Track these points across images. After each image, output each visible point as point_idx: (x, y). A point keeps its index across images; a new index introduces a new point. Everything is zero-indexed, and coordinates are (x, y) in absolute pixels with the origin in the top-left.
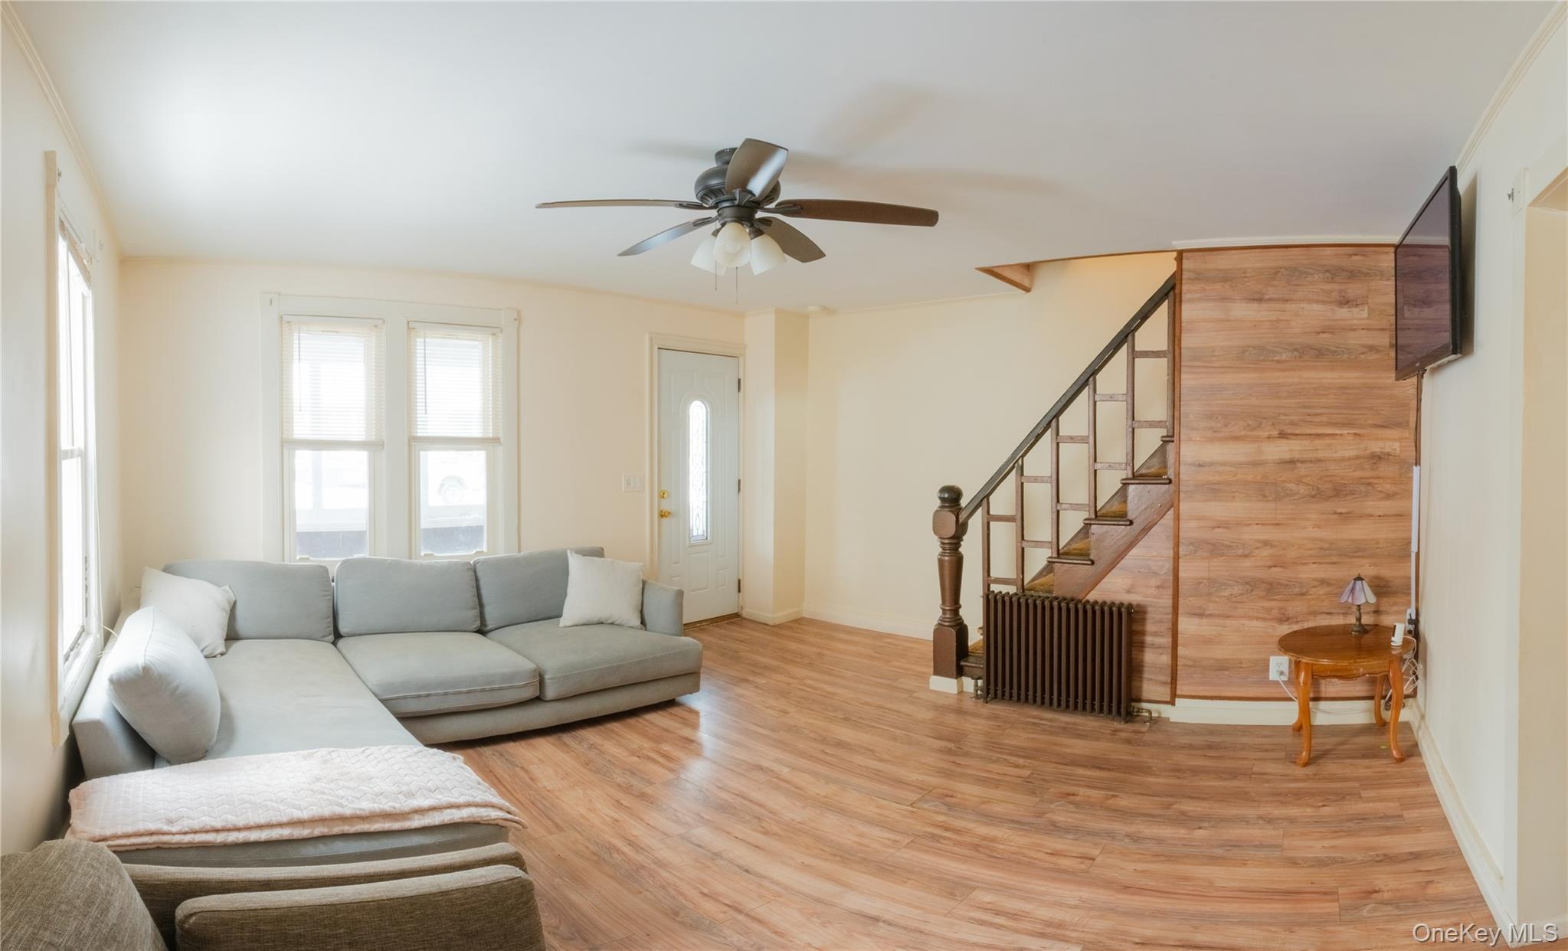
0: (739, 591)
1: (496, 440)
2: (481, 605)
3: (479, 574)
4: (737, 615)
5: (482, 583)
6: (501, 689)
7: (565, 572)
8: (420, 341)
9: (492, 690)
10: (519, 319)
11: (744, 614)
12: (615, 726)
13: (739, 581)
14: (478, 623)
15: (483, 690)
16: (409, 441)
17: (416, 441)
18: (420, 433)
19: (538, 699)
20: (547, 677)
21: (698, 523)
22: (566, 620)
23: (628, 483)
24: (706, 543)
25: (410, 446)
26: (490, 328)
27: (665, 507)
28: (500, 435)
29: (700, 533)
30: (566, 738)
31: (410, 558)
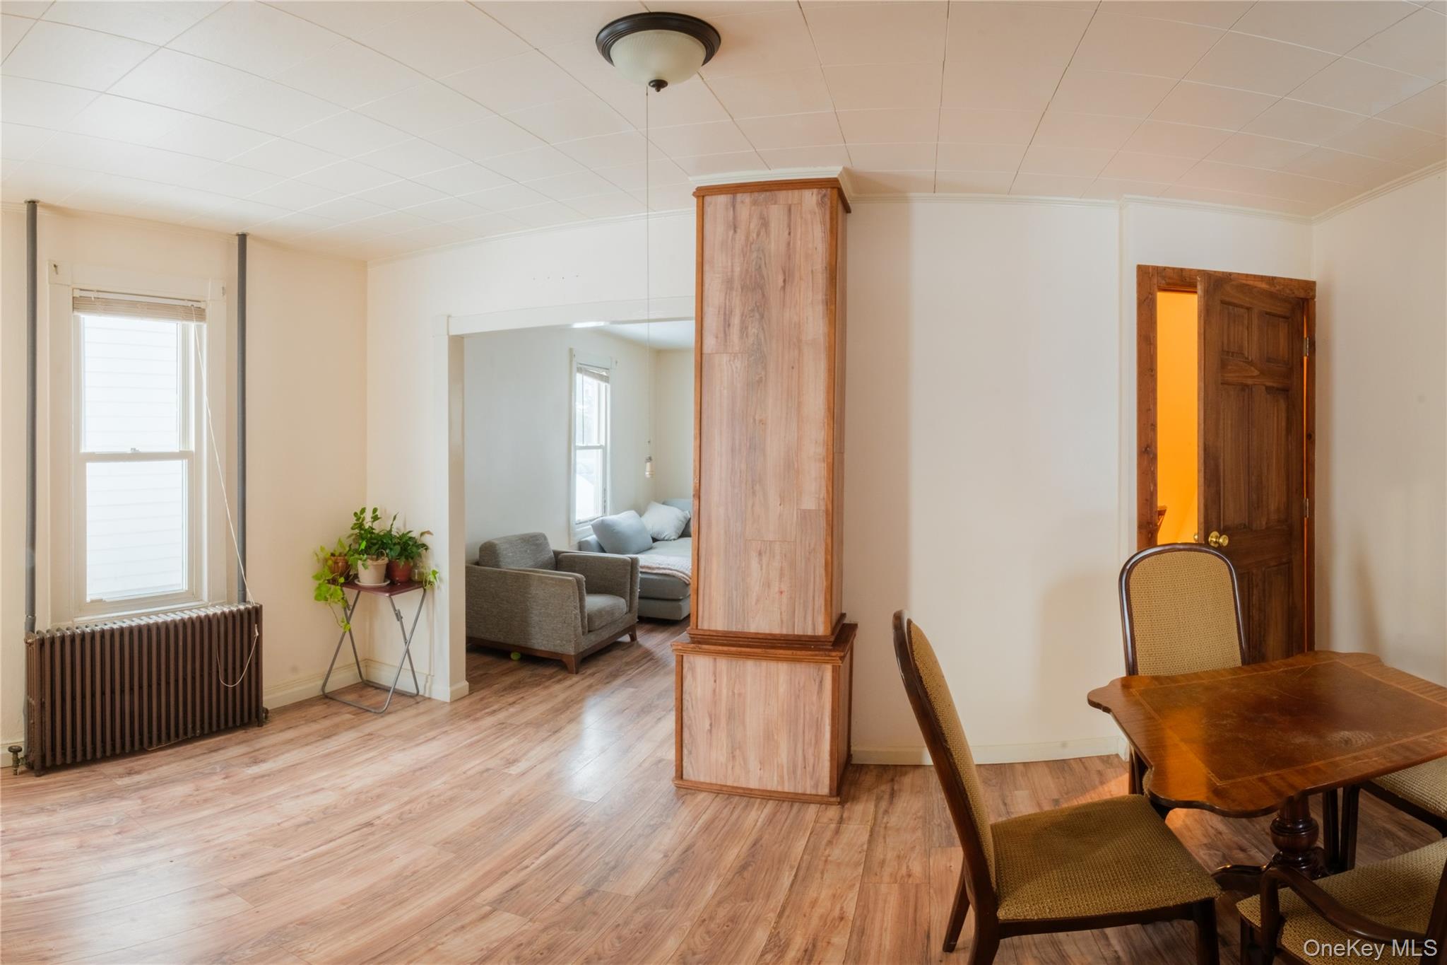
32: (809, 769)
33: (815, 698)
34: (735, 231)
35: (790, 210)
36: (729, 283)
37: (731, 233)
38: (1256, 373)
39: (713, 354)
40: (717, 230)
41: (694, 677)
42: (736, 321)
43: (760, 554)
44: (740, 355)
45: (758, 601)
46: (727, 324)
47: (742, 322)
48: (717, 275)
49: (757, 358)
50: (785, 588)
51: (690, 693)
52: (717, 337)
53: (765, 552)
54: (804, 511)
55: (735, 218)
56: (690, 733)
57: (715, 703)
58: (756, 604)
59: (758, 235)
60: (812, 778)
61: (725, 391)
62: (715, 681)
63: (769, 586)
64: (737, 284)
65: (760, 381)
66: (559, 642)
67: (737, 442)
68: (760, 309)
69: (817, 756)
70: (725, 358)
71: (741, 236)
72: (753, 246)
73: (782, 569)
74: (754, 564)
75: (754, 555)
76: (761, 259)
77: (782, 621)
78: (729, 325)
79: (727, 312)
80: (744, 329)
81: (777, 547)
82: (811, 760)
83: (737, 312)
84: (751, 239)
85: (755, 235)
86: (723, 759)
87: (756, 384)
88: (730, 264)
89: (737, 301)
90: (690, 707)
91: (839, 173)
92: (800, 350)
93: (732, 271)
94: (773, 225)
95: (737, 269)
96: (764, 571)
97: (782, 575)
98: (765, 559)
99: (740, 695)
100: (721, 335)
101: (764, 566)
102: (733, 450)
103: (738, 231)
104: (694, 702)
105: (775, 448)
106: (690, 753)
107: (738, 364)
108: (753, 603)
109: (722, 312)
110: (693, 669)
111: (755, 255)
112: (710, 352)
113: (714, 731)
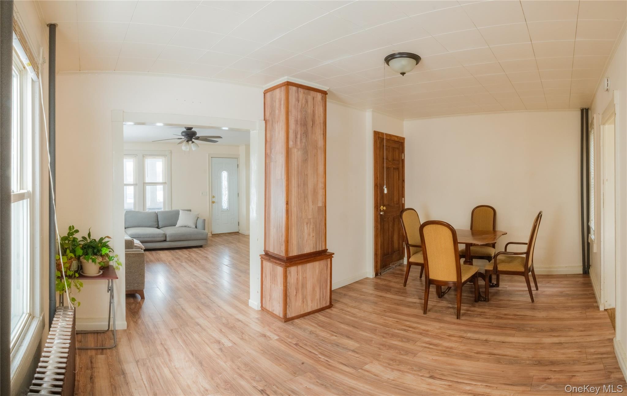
0: (239, 225)
1: (165, 183)
2: (158, 222)
3: (158, 214)
4: (238, 232)
5: (159, 217)
6: (156, 237)
7: (178, 214)
8: (146, 159)
9: (154, 237)
10: (171, 152)
11: (240, 232)
12: (185, 250)
13: (239, 222)
14: (157, 226)
15: (152, 237)
16: (143, 184)
17: (145, 184)
18: (147, 182)
19: (165, 241)
20: (167, 235)
21: (225, 204)
22: (177, 226)
23: (202, 194)
24: (227, 210)
25: (144, 185)
26: (165, 156)
27: (214, 200)
28: (167, 182)
29: (226, 208)
30: (172, 251)
31: (144, 211)
32: (324, 298)
33: (326, 271)
34: (298, 102)
35: (314, 99)
36: (296, 121)
37: (297, 102)
38: (391, 164)
39: (292, 148)
40: (293, 100)
41: (290, 276)
42: (299, 136)
43: (307, 224)
44: (300, 149)
45: (307, 241)
46: (296, 137)
47: (301, 137)
48: (293, 118)
49: (305, 151)
50: (314, 235)
51: (289, 283)
52: (293, 142)
53: (308, 223)
54: (319, 207)
55: (298, 97)
56: (289, 298)
57: (297, 283)
58: (306, 242)
59: (305, 105)
60: (325, 301)
61: (296, 163)
62: (297, 275)
63: (310, 235)
64: (299, 123)
65: (306, 160)
66: (136, 285)
67: (300, 183)
68: (306, 133)
69: (326, 292)
70: (296, 150)
71: (300, 104)
72: (304, 109)
73: (313, 228)
74: (306, 228)
75: (305, 224)
76: (306, 114)
77: (314, 247)
78: (297, 138)
79: (296, 133)
80: (301, 140)
81: (312, 220)
82: (325, 293)
83: (299, 133)
84: (303, 106)
85: (304, 105)
86: (300, 304)
87: (305, 161)
88: (297, 114)
89: (299, 129)
90: (289, 289)
91: (327, 89)
92: (317, 150)
93: (298, 117)
94: (309, 103)
95: (299, 117)
96: (308, 230)
97: (313, 230)
98: (308, 225)
99: (305, 277)
100: (294, 141)
101: (308, 228)
102: (298, 186)
103: (299, 102)
104: (291, 286)
105: (310, 186)
106: (289, 306)
107: (300, 153)
108: (305, 241)
109: (295, 132)
110: (290, 273)
111: (304, 113)
112: (291, 147)
113: (297, 294)
